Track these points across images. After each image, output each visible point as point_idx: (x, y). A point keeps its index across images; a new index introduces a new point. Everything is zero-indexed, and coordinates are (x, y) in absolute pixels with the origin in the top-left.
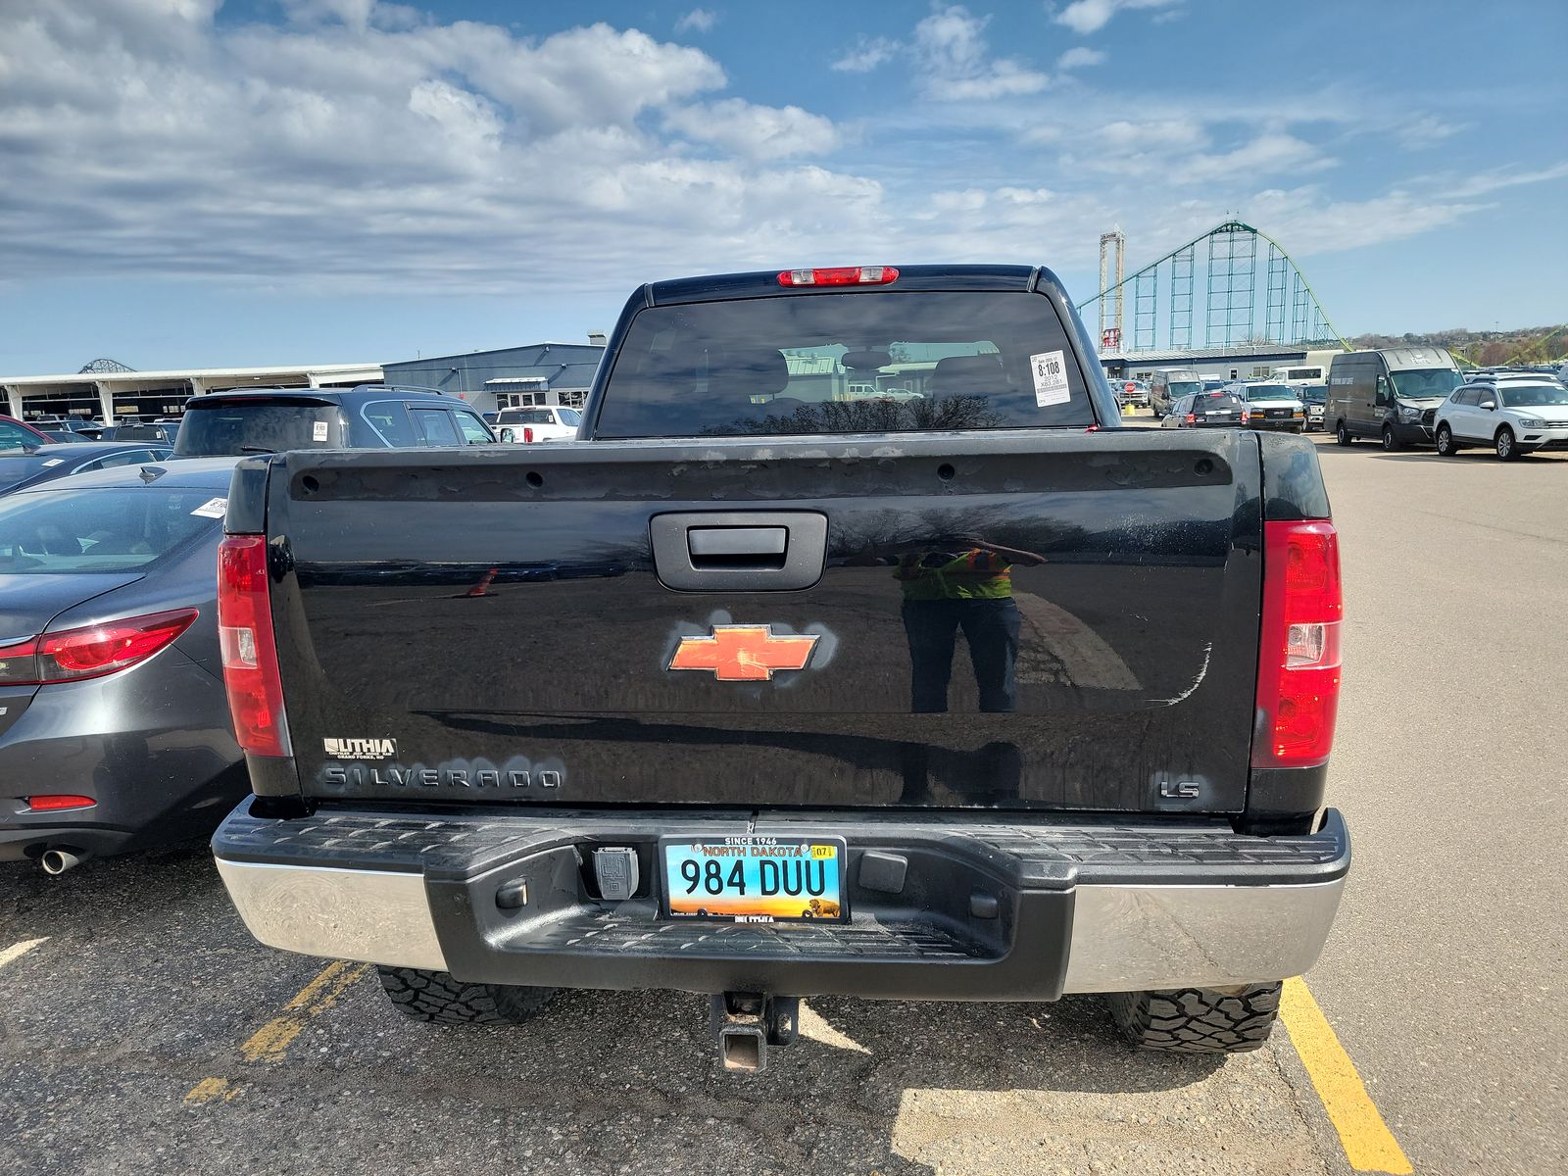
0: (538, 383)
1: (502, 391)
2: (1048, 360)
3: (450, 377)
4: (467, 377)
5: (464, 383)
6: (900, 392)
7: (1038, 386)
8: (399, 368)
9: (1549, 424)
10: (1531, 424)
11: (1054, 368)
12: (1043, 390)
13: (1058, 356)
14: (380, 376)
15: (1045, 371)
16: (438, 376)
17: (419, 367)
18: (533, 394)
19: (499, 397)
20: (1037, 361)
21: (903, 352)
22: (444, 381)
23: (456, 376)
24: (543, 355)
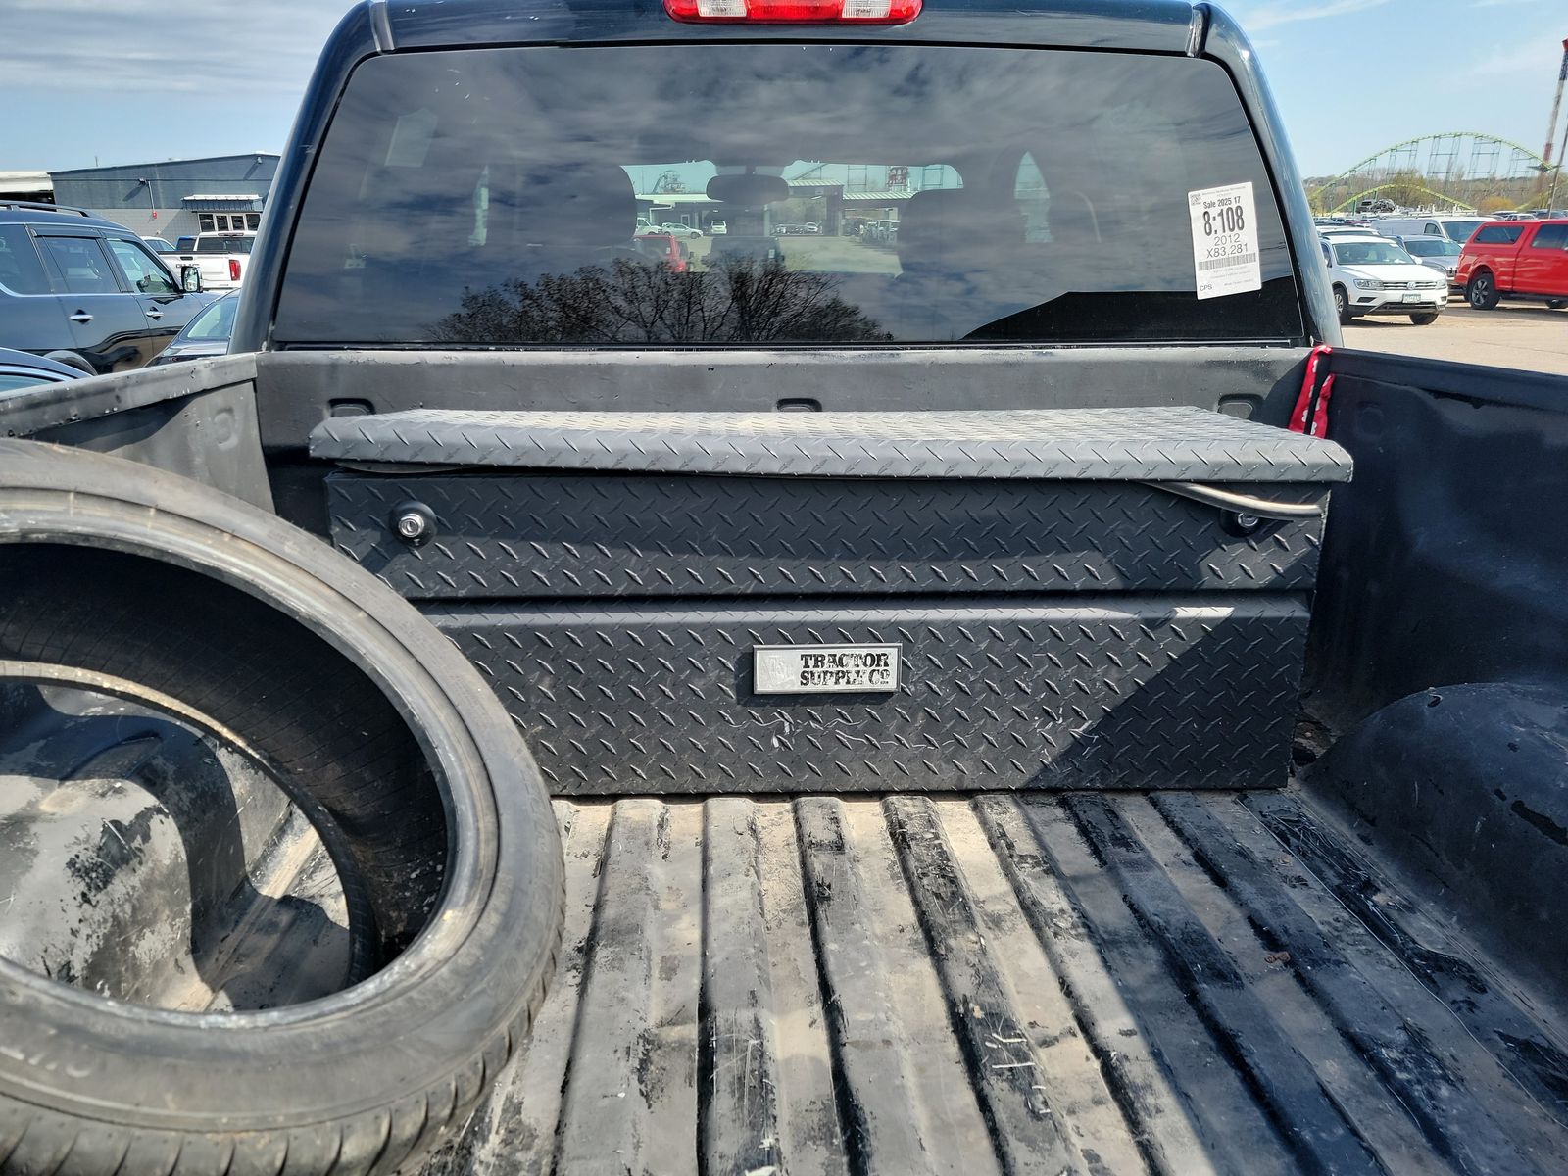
0: (250, 202)
1: (206, 210)
2: (1222, 202)
3: (138, 190)
4: (160, 190)
5: (157, 198)
6: (676, 227)
7: (1200, 255)
8: (71, 177)
9: (1385, 285)
10: (1366, 284)
11: (1234, 220)
12: (1208, 265)
13: (1243, 194)
14: (48, 186)
15: (1217, 224)
16: (122, 189)
17: (97, 176)
18: (244, 215)
19: (203, 217)
20: (1201, 202)
21: (676, 180)
22: (131, 196)
23: (145, 188)
24: (254, 167)
